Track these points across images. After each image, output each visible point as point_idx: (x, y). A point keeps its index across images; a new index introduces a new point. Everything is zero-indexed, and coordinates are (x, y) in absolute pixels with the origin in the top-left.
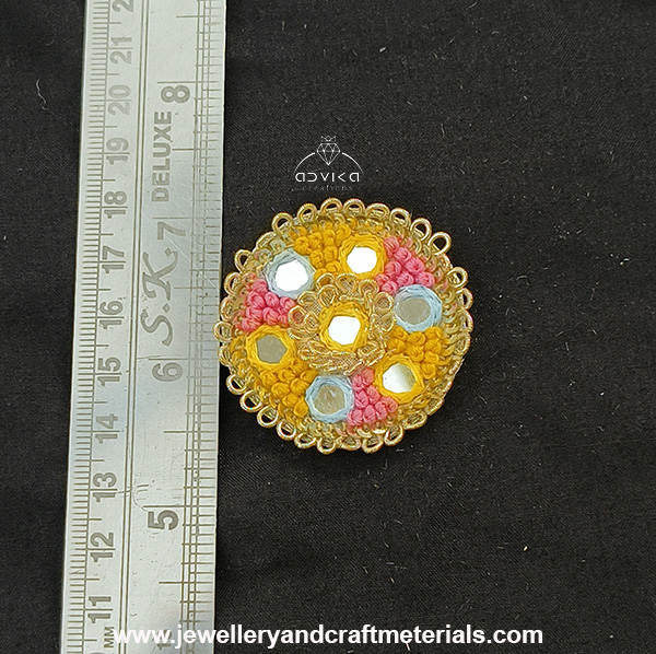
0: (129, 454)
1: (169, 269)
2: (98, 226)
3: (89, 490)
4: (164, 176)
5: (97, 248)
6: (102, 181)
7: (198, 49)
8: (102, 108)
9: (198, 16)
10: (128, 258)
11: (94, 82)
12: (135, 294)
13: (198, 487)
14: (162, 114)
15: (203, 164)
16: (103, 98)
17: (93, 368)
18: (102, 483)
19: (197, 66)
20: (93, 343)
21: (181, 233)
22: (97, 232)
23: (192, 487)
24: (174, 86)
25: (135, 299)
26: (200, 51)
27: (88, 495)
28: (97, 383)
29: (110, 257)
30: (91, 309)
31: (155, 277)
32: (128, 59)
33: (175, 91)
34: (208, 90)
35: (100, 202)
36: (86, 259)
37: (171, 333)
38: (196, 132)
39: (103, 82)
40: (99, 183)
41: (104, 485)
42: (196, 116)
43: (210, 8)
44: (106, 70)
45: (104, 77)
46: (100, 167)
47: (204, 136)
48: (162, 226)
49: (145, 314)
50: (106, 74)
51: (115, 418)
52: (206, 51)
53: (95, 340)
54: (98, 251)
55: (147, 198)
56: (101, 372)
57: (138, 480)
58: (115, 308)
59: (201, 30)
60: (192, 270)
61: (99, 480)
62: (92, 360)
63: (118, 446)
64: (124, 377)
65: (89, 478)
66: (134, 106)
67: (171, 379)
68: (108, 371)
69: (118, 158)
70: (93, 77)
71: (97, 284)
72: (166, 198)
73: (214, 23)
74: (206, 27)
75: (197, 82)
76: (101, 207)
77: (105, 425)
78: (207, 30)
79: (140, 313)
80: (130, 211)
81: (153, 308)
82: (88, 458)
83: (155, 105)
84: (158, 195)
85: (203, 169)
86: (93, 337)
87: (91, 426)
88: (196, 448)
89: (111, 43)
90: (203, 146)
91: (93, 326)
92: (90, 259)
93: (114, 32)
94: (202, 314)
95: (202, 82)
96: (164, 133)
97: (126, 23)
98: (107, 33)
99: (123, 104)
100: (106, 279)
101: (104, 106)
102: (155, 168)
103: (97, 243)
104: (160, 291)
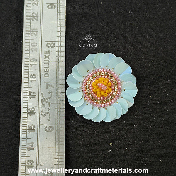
0: (38, 154)
1: (49, 98)
2: (28, 85)
3: (25, 165)
4: (48, 70)
5: (27, 92)
6: (29, 71)
7: (57, 32)
8: (29, 50)
9: (57, 22)
10: (37, 94)
11: (26, 42)
12: (39, 105)
13: (59, 164)
14: (47, 51)
15: (59, 66)
16: (29, 46)
17: (27, 128)
18: (29, 163)
19: (57, 37)
20: (26, 120)
21: (53, 87)
22: (27, 87)
23: (57, 164)
24: (50, 43)
25: (39, 107)
26: (58, 32)
27: (25, 167)
28: (28, 132)
29: (32, 94)
30: (26, 110)
31: (45, 100)
32: (36, 35)
33: (51, 44)
34: (61, 44)
35: (28, 78)
36: (24, 95)
37: (50, 117)
38: (57, 57)
39: (29, 42)
40: (28, 72)
41: (30, 164)
42: (57, 52)
43: (61, 20)
44: (30, 38)
45: (29, 40)
46: (28, 67)
47: (59, 57)
48: (47, 85)
49: (42, 111)
50: (30, 39)
51: (33, 143)
52: (60, 32)
53: (27, 119)
54: (28, 92)
55: (43, 76)
56: (29, 129)
57: (40, 162)
58: (33, 110)
59: (58, 26)
60: (56, 98)
61: (29, 162)
62: (26, 125)
63: (34, 152)
64: (36, 131)
65: (25, 162)
66: (38, 49)
67: (50, 131)
68: (31, 129)
69: (34, 64)
70: (26, 40)
71: (28, 102)
72: (48, 76)
73: (62, 24)
74: (60, 25)
75: (57, 42)
76: (28, 79)
77: (30, 145)
78: (60, 26)
79: (41, 111)
80: (37, 80)
81: (44, 109)
82: (25, 155)
83: (45, 48)
84: (46, 75)
85: (59, 68)
86: (26, 118)
87: (26, 146)
88: (58, 152)
89: (31, 30)
90: (59, 61)
91: (27, 115)
92: (25, 95)
93: (32, 27)
94: (59, 111)
95: (59, 41)
96: (47, 57)
97: (36, 24)
98: (30, 27)
99: (35, 48)
100: (30, 101)
101: (29, 49)
102: (45, 67)
103: (27, 90)
104: (47, 104)
